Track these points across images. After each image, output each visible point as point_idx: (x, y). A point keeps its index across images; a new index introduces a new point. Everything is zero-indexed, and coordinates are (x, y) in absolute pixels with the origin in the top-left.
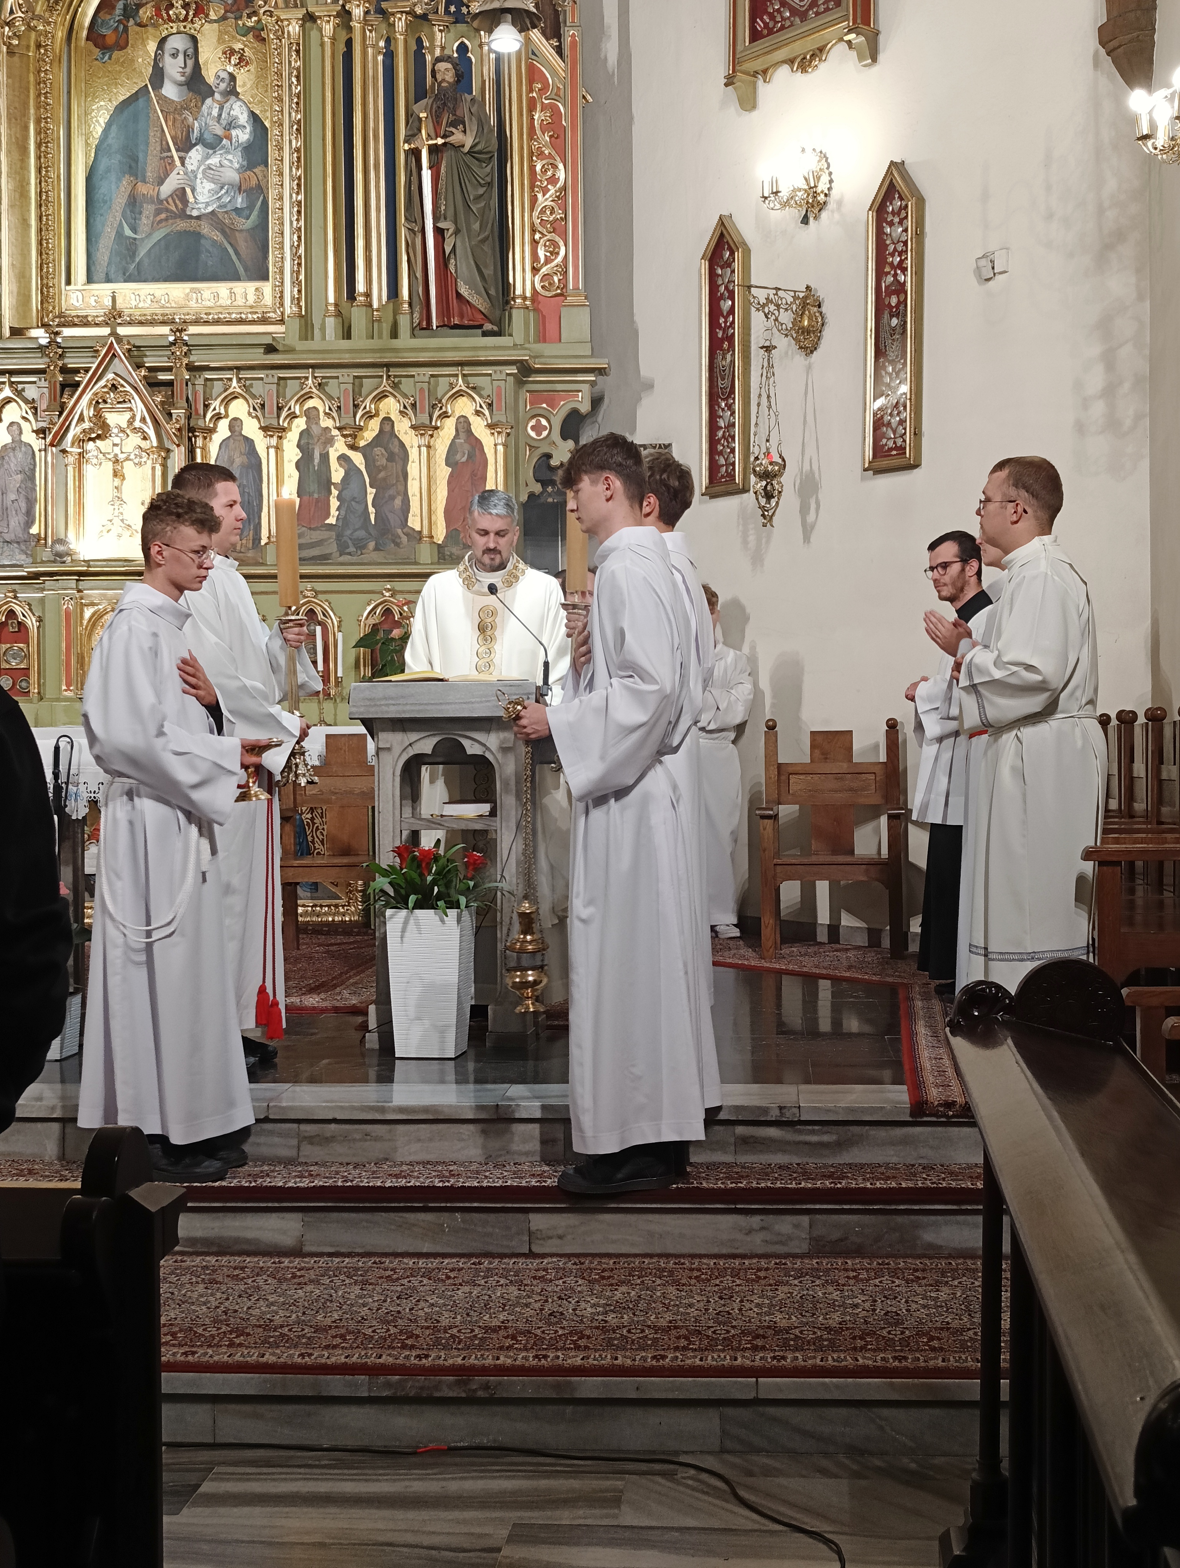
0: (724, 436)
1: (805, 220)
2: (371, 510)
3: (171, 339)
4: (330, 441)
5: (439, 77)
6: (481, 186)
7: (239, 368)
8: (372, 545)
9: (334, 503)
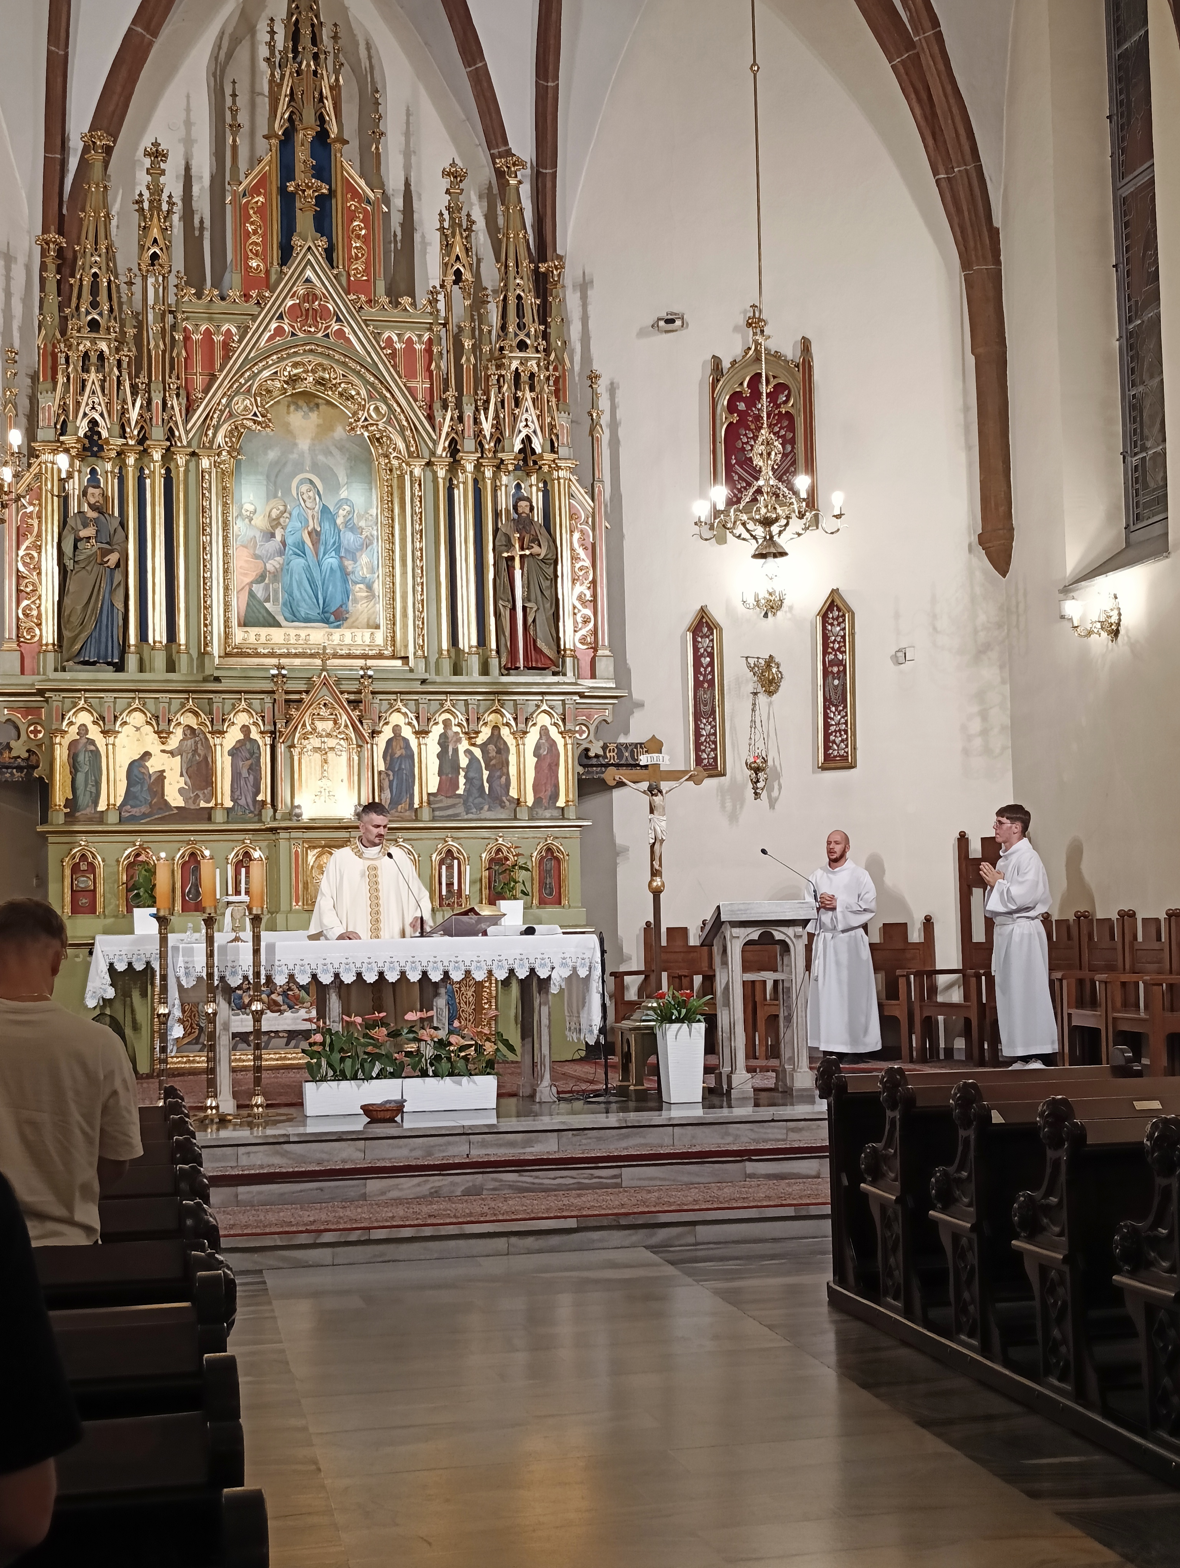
0: (705, 740)
1: (766, 615)
2: (486, 785)
3: (362, 673)
4: (459, 740)
5: (520, 510)
6: (547, 579)
7: (401, 693)
8: (486, 807)
9: (462, 780)
